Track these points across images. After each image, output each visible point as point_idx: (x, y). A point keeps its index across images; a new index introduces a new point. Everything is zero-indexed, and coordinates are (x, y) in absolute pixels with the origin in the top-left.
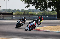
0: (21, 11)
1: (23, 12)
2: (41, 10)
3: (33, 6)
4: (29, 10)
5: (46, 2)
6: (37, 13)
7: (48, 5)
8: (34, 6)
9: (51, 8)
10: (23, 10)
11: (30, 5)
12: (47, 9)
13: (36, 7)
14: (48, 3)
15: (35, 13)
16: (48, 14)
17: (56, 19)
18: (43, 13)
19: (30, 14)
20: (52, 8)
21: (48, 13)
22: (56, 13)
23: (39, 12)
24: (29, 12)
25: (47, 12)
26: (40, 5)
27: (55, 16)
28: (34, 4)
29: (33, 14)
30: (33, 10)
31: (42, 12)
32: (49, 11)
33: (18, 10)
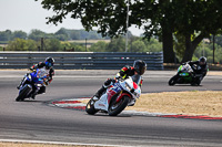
0: (31, 37)
1: (37, 40)
2: (103, 31)
3: (74, 16)
4: (61, 31)
5: (121, 5)
6: (88, 46)
7: (129, 13)
8: (80, 19)
9: (142, 27)
10: (37, 32)
11: (63, 15)
12: (125, 29)
13: (84, 22)
14: (132, 7)
15: (81, 45)
16: (131, 49)
17: (159, 68)
18: (110, 46)
19: (65, 50)
20: (146, 28)
21: (130, 43)
22: (161, 44)
23: (96, 42)
24: (61, 39)
25: (126, 40)
26: (102, 13)
27: (154, 56)
28: (79, 11)
29: (73, 50)
30: (74, 35)
31: (108, 41)
32: (133, 38)
33: (20, 34)
